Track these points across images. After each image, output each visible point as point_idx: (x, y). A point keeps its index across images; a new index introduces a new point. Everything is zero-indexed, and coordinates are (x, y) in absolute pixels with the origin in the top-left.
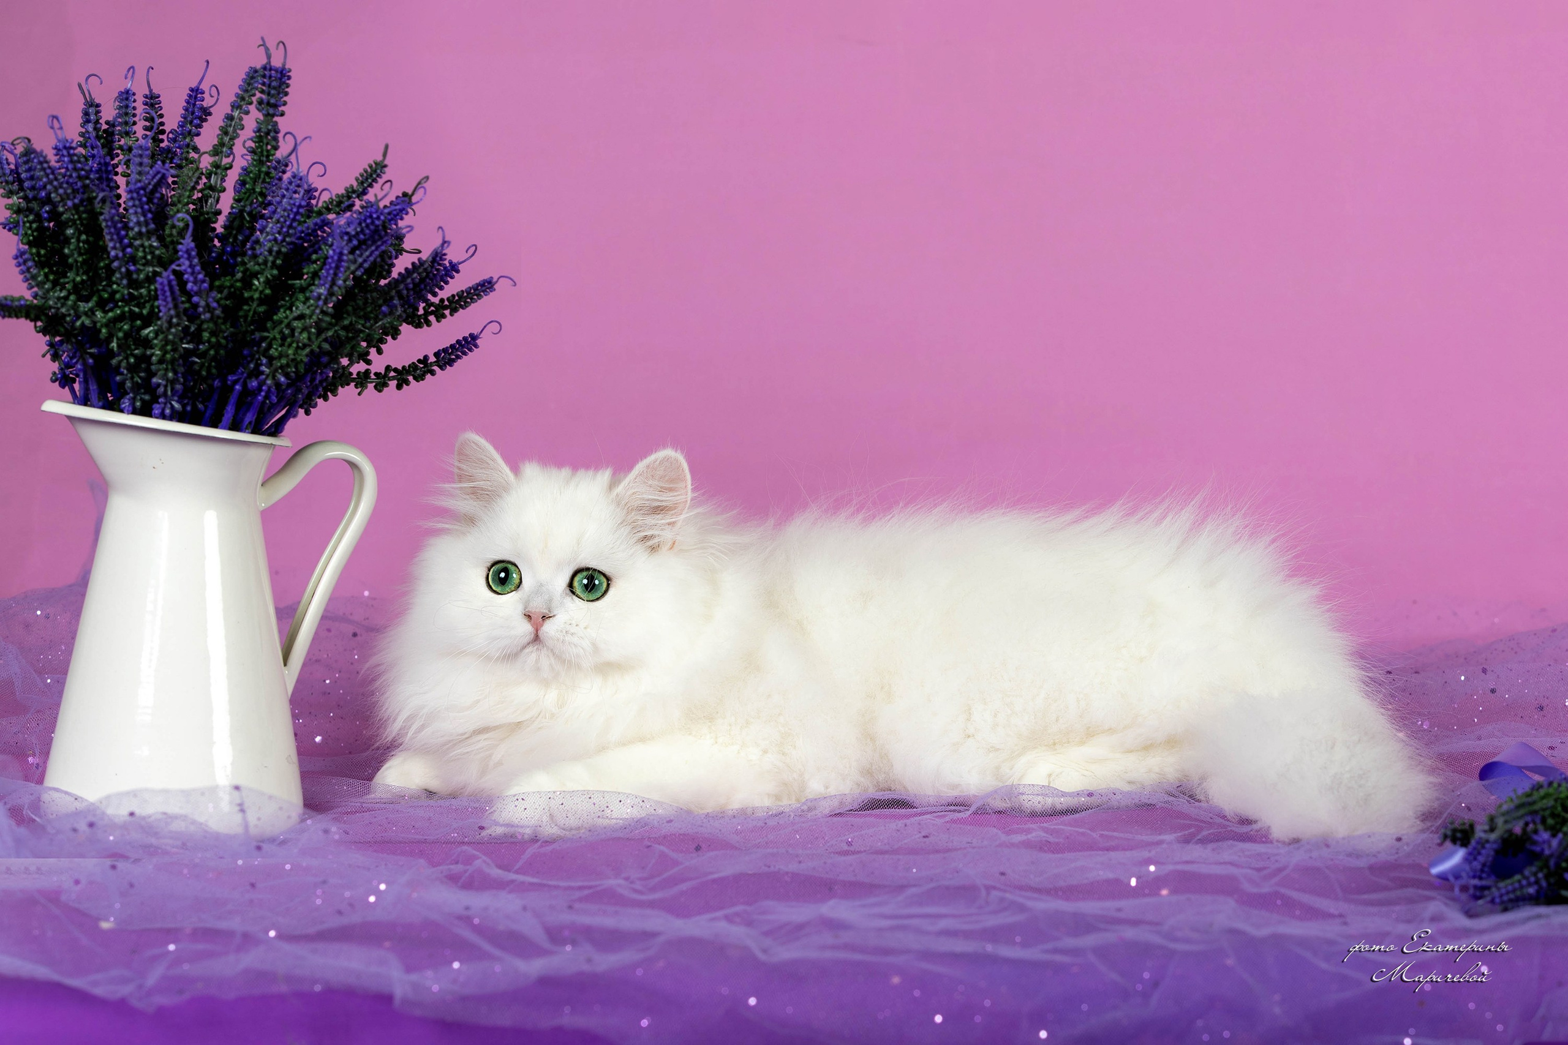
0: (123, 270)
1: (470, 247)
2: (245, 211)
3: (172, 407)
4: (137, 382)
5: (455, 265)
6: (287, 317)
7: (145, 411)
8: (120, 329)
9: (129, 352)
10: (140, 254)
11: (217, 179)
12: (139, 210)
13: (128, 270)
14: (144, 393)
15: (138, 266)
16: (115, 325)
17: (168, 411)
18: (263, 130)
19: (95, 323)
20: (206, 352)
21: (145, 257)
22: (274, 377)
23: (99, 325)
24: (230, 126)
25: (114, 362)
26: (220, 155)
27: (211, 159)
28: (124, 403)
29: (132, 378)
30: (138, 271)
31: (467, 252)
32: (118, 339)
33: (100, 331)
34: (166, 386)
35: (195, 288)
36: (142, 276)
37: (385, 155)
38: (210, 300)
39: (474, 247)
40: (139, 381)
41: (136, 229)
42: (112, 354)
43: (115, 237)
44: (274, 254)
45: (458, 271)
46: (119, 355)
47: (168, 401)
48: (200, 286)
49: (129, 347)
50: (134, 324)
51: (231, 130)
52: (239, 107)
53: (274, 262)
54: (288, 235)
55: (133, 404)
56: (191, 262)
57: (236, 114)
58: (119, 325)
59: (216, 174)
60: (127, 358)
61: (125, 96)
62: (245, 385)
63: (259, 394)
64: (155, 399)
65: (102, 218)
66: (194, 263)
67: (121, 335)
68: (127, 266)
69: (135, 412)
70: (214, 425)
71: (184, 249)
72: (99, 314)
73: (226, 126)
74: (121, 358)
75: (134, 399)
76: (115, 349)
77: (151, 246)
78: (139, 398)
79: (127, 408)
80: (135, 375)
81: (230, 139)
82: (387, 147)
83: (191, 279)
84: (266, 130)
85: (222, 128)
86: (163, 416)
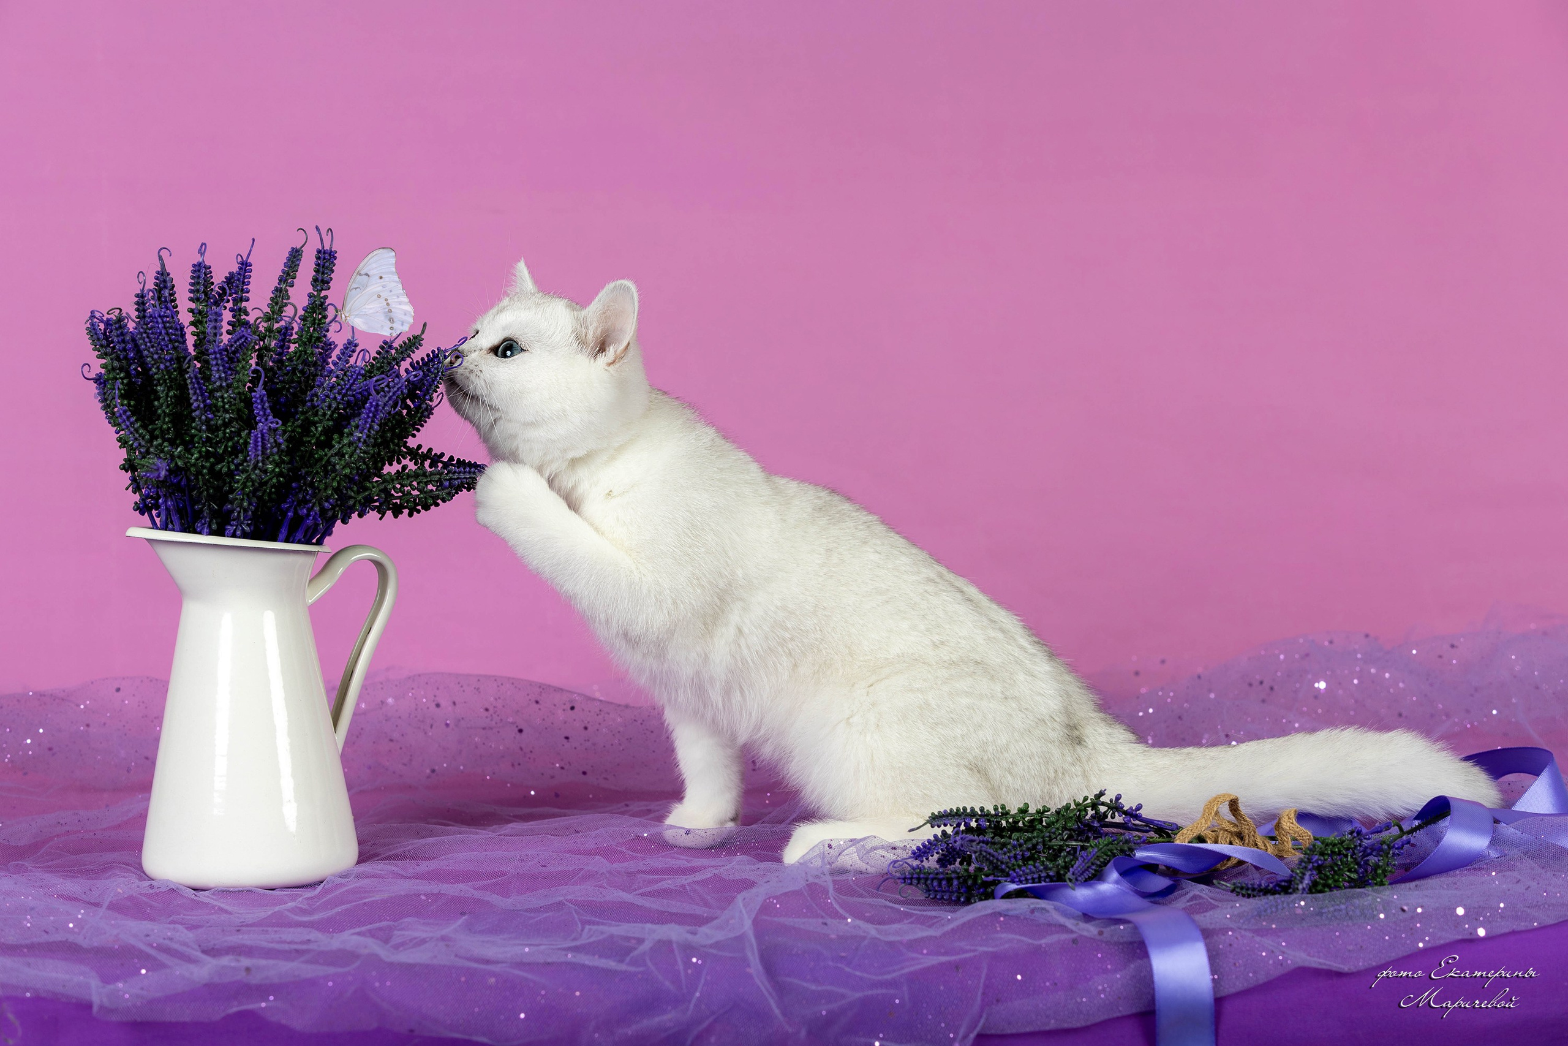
0: (203, 417)
2: (298, 369)
3: (242, 527)
6: (326, 455)
7: (220, 533)
10: (220, 404)
12: (221, 368)
13: (207, 418)
17: (238, 533)
21: (223, 406)
22: (320, 504)
24: (279, 296)
26: (272, 321)
27: (265, 325)
28: (202, 526)
34: (239, 512)
36: (220, 422)
37: (423, 332)
41: (218, 384)
43: (198, 391)
44: (332, 409)
47: (240, 524)
51: (279, 300)
52: (285, 281)
53: (331, 416)
54: (345, 395)
55: (209, 527)
57: (283, 286)
59: (269, 337)
60: (207, 490)
61: (197, 268)
62: (296, 513)
64: (230, 523)
65: (187, 376)
67: (205, 471)
68: (207, 414)
70: (273, 538)
73: (276, 297)
75: (210, 523)
77: (229, 397)
78: (214, 521)
79: (204, 530)
81: (280, 307)
82: (425, 325)
85: (272, 299)
86: (234, 536)
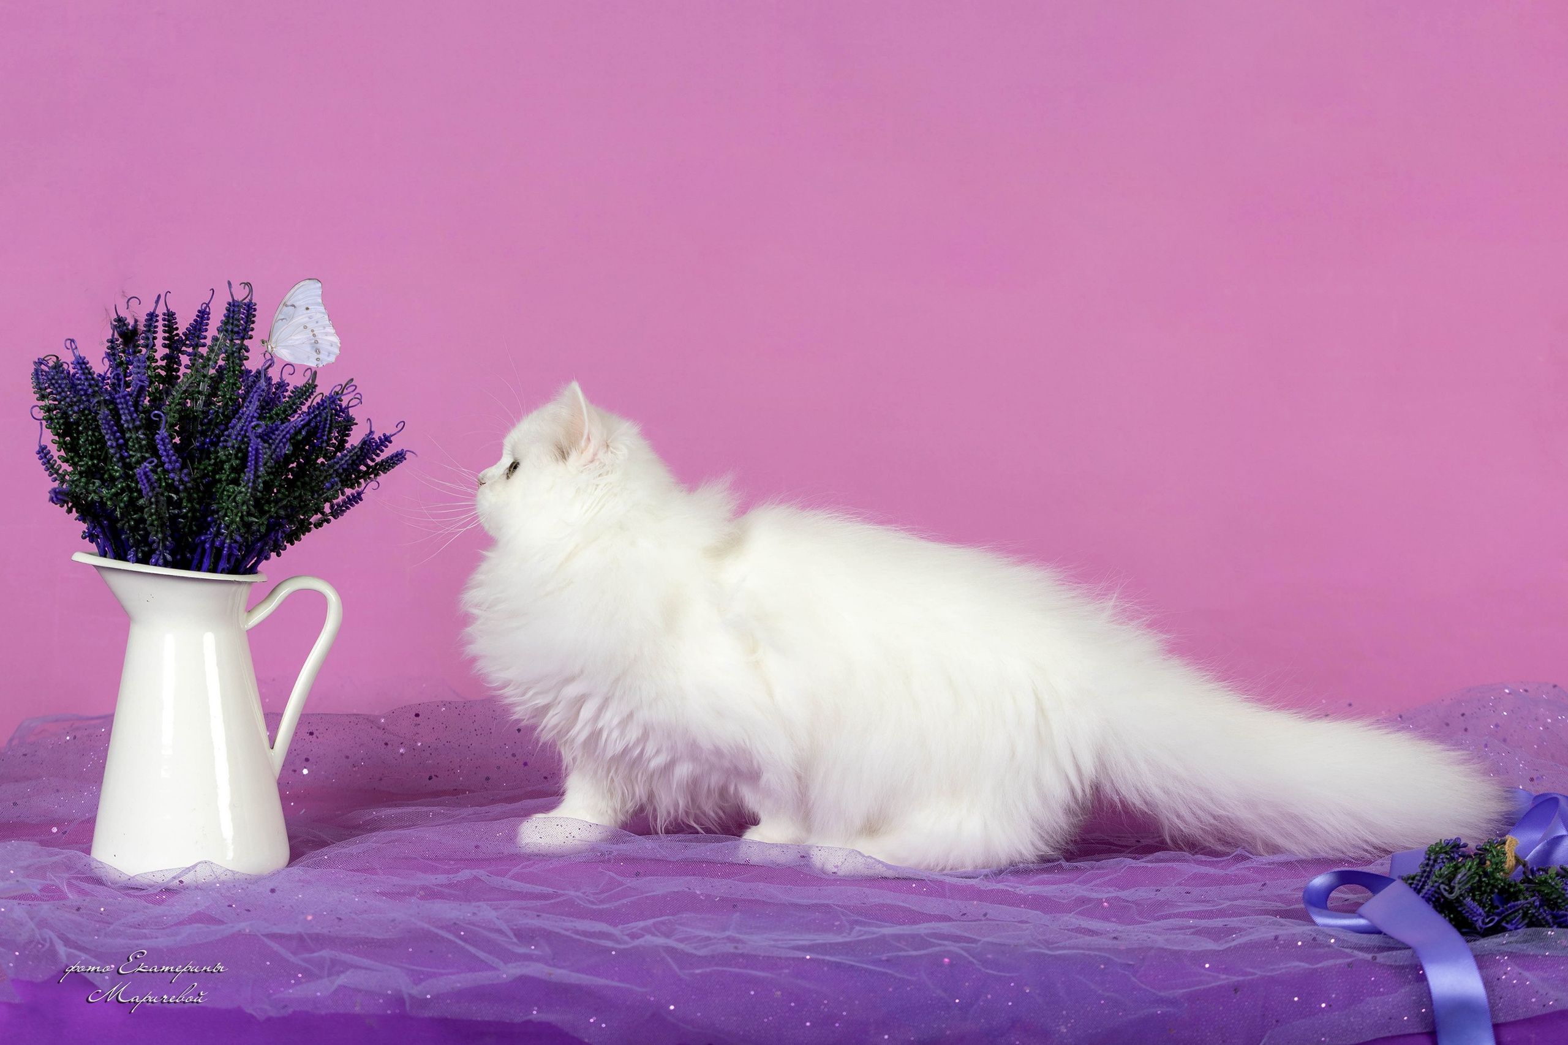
0: (118, 455)
1: (399, 423)
3: (165, 557)
4: (138, 539)
5: (389, 437)
7: (145, 561)
8: (121, 501)
9: (129, 517)
11: (205, 386)
12: (126, 411)
13: (121, 455)
14: (144, 547)
15: (131, 453)
16: (117, 498)
17: (162, 561)
18: (229, 351)
19: (101, 498)
20: (186, 513)
21: (134, 446)
23: (105, 499)
24: (216, 345)
25: (119, 525)
26: (208, 367)
28: (130, 554)
29: (134, 536)
30: (131, 456)
31: (397, 427)
32: (120, 508)
33: (106, 503)
34: (159, 543)
35: (170, 467)
36: (134, 460)
38: (183, 475)
39: (403, 423)
40: (139, 538)
41: (126, 426)
42: (117, 520)
43: (109, 431)
45: (390, 442)
46: (122, 519)
47: (162, 552)
48: (174, 465)
49: (129, 513)
50: (132, 496)
51: (216, 348)
55: (136, 555)
56: (165, 447)
57: (220, 336)
58: (119, 498)
59: (203, 382)
60: (128, 522)
63: (223, 550)
64: (153, 552)
66: (168, 448)
67: (122, 505)
68: (121, 453)
69: (138, 561)
71: (160, 438)
72: (104, 491)
74: (124, 522)
75: (136, 552)
76: (119, 516)
77: (137, 437)
78: (140, 550)
79: (132, 558)
80: (136, 534)
81: (215, 355)
83: (167, 460)
84: (231, 352)
86: (156, 564)
